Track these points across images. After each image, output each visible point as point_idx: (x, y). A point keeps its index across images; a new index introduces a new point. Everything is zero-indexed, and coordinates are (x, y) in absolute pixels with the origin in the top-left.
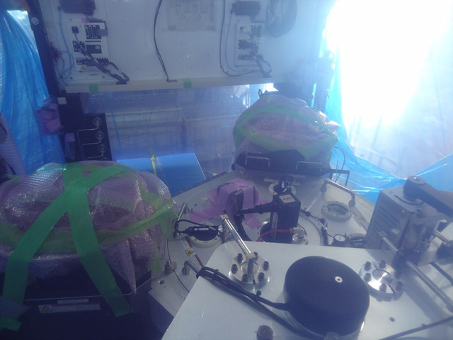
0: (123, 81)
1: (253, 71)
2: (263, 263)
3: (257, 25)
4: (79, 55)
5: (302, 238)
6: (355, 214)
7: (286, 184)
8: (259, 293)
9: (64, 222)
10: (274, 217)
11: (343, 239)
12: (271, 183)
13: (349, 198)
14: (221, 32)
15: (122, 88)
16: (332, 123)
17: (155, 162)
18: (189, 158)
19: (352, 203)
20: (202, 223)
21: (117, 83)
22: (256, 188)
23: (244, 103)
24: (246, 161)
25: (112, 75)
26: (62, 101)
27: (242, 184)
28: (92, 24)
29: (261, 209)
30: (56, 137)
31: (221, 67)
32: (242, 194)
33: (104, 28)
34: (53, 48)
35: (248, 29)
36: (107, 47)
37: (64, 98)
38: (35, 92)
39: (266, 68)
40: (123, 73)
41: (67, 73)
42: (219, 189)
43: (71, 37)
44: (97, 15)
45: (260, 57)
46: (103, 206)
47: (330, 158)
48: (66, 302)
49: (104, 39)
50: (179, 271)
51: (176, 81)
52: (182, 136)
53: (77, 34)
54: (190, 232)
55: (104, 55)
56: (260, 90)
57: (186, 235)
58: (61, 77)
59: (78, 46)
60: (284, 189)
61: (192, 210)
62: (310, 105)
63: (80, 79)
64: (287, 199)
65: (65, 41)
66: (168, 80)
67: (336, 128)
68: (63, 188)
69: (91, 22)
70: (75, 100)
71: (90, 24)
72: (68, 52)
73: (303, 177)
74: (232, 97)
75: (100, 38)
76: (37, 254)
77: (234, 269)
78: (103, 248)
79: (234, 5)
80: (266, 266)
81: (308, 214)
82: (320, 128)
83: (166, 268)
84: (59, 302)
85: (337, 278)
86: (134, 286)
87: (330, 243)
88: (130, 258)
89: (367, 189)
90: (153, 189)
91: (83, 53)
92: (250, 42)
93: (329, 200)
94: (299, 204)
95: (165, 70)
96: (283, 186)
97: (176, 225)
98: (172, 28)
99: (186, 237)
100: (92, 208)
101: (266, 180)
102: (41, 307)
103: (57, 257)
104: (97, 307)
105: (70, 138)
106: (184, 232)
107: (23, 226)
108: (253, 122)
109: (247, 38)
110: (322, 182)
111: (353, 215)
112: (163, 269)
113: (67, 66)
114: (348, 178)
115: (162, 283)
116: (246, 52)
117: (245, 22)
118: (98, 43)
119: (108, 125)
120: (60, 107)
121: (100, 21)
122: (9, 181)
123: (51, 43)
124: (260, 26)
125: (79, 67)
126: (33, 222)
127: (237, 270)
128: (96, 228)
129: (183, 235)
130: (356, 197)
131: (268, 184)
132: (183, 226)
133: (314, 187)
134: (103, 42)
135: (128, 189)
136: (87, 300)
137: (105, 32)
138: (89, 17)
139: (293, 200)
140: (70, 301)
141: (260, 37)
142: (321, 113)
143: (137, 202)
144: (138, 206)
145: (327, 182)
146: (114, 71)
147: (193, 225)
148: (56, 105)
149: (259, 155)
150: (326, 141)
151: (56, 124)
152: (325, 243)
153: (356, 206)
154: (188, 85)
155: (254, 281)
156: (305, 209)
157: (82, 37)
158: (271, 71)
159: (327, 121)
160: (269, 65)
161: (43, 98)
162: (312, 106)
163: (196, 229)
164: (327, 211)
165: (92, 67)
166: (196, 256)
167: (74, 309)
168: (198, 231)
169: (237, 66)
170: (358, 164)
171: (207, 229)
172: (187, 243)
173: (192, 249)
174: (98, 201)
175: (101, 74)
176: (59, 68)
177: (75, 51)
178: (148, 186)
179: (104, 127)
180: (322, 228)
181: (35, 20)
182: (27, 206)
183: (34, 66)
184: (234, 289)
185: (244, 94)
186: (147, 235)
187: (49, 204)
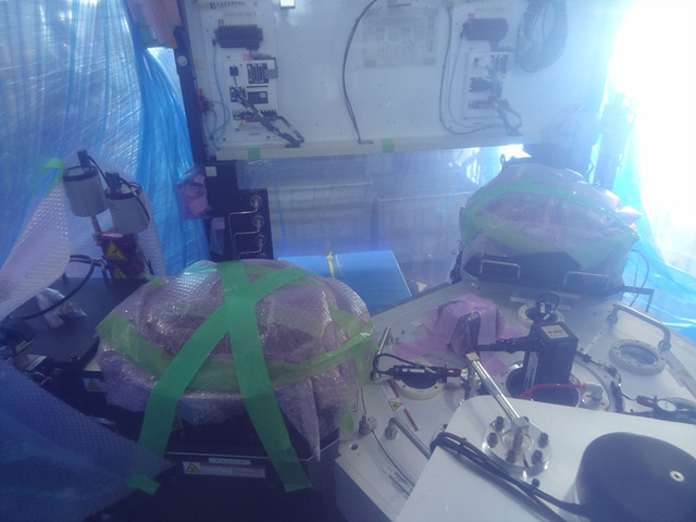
0: (294, 142)
1: (490, 126)
2: (539, 435)
3: (501, 54)
4: (238, 107)
5: (599, 400)
6: (669, 363)
7: (548, 308)
8: (536, 483)
9: (224, 346)
10: (531, 359)
11: (671, 408)
12: (523, 304)
13: (660, 336)
14: (444, 67)
15: (294, 153)
16: (628, 210)
17: (333, 262)
18: (382, 258)
19: (665, 345)
20: (413, 361)
21: (287, 146)
22: (500, 311)
23: (469, 175)
24: (482, 267)
25: (280, 135)
26: (211, 171)
27: (478, 305)
28: (257, 62)
29: (510, 346)
30: (200, 222)
31: (441, 120)
32: (479, 319)
33: (273, 67)
34: (202, 98)
35: (486, 61)
36: (276, 95)
37: (214, 168)
38: (176, 159)
39: (513, 120)
40: (296, 132)
41: (219, 133)
42: (440, 310)
43: (229, 82)
44: (264, 49)
45: (505, 104)
46: (279, 326)
47: (624, 267)
48: (220, 461)
49: (272, 83)
50: (380, 432)
51: (371, 142)
52: (372, 224)
53: (237, 77)
54: (396, 373)
55: (271, 106)
56: (503, 156)
57: (389, 377)
58: (212, 138)
59: (236, 94)
60: (545, 315)
61: (397, 339)
62: (587, 180)
63: (237, 141)
64: (556, 332)
65: (219, 88)
66: (359, 141)
67: (634, 218)
68: (223, 297)
69: (256, 59)
70: (229, 170)
71: (254, 62)
72: (222, 103)
73: (576, 297)
74: (451, 165)
75: (266, 81)
76: (189, 390)
77: (492, 441)
78: (277, 389)
79: (466, 26)
80: (543, 440)
81: (587, 359)
82: (609, 219)
83: (361, 427)
84: (212, 460)
85: (673, 474)
86: (318, 448)
87: (627, 410)
88: (314, 406)
89: (684, 322)
90: (343, 305)
91: (244, 104)
92: (490, 80)
93: (623, 337)
94: (576, 341)
95: (355, 126)
96: (543, 310)
97: (376, 362)
98: (369, 64)
99: (389, 381)
100: (262, 329)
101: (513, 299)
102: (186, 465)
103: (214, 396)
104: (261, 473)
105: (219, 224)
106: (386, 373)
107: (171, 347)
108: (493, 207)
109: (484, 75)
110: (608, 307)
111: (667, 366)
112: (357, 427)
113: (220, 122)
114: (649, 303)
115: (355, 448)
116: (481, 96)
117: (482, 51)
118: (265, 89)
119: (270, 206)
120: (209, 180)
121: (269, 58)
122: (148, 284)
123: (201, 91)
124: (507, 56)
125: (235, 124)
126: (183, 344)
127: (496, 443)
128: (268, 359)
129: (386, 377)
130: (672, 336)
131: (517, 306)
132: (386, 364)
133: (595, 314)
134: (271, 88)
135: (311, 304)
136: (248, 462)
137: (275, 73)
138: (254, 52)
139: (564, 335)
140: (226, 461)
141: (505, 72)
142: (608, 193)
143: (325, 323)
144: (326, 331)
145: (618, 308)
146: (283, 129)
147: (400, 363)
148: (204, 178)
149: (503, 259)
150: (620, 241)
151: (201, 204)
152: (619, 409)
153: (672, 350)
154: (388, 147)
155: (526, 463)
156: (582, 349)
157: (243, 81)
158: (521, 125)
159: (619, 206)
160: (519, 117)
161: (185, 167)
162: (591, 182)
163: (405, 370)
164: (620, 356)
165: (254, 123)
166: (405, 411)
167: (229, 472)
168: (409, 374)
169: (465, 119)
170: (670, 279)
171: (423, 371)
172: (390, 389)
173: (398, 400)
174: (270, 320)
175: (265, 132)
176: (210, 124)
177: (232, 101)
178: (338, 301)
179: (264, 209)
180: (613, 384)
181: (183, 59)
182: (176, 321)
183: (177, 123)
184: (494, 471)
185: (470, 161)
186: (338, 374)
187: (204, 319)
